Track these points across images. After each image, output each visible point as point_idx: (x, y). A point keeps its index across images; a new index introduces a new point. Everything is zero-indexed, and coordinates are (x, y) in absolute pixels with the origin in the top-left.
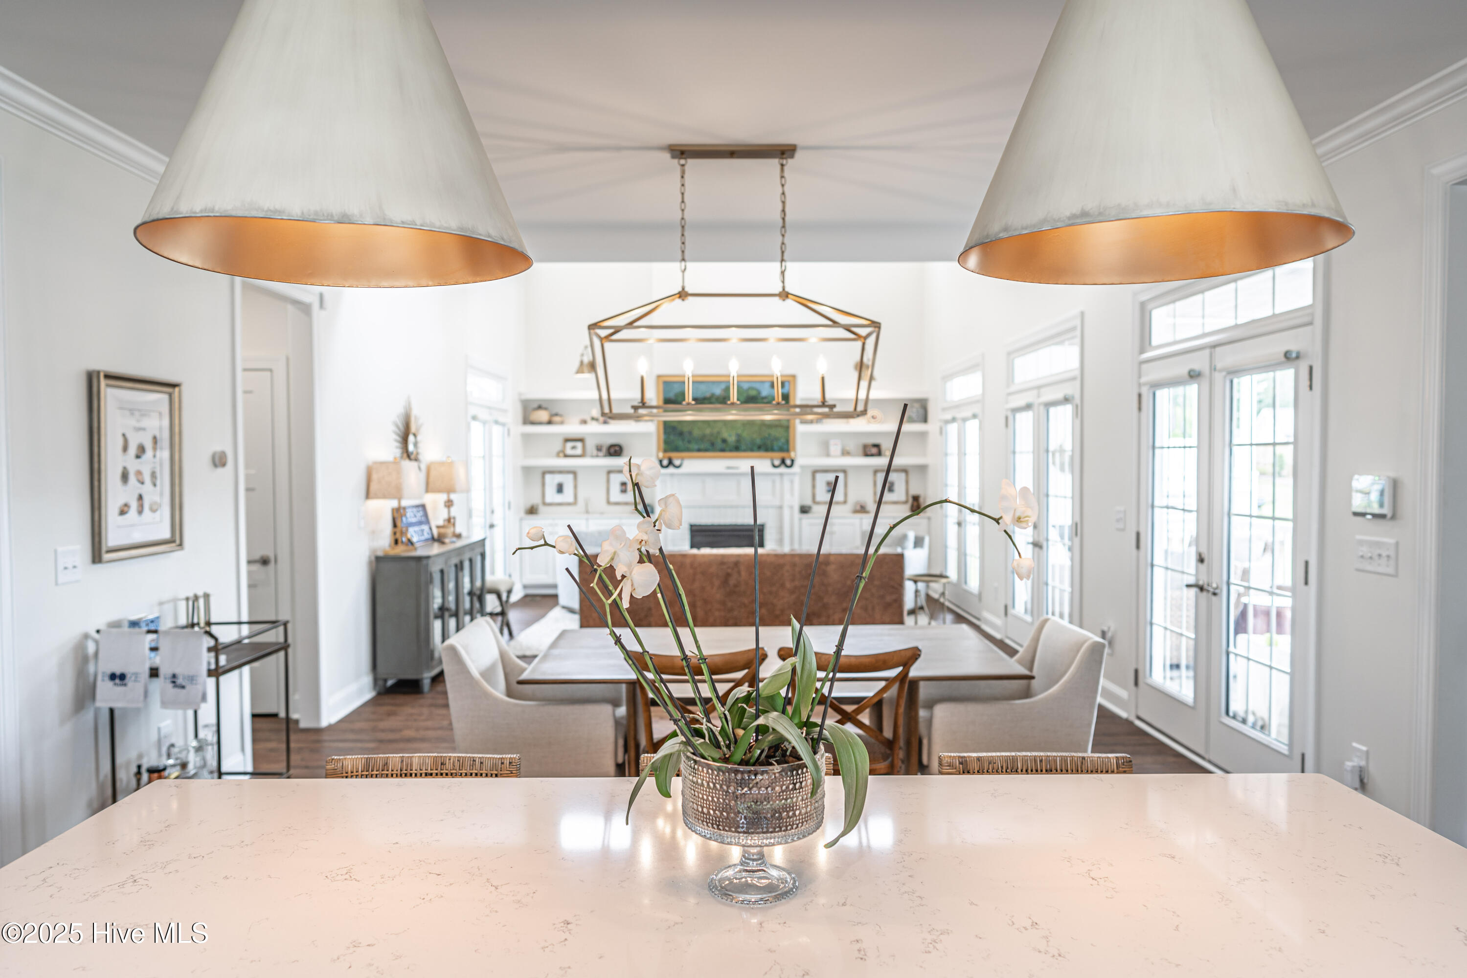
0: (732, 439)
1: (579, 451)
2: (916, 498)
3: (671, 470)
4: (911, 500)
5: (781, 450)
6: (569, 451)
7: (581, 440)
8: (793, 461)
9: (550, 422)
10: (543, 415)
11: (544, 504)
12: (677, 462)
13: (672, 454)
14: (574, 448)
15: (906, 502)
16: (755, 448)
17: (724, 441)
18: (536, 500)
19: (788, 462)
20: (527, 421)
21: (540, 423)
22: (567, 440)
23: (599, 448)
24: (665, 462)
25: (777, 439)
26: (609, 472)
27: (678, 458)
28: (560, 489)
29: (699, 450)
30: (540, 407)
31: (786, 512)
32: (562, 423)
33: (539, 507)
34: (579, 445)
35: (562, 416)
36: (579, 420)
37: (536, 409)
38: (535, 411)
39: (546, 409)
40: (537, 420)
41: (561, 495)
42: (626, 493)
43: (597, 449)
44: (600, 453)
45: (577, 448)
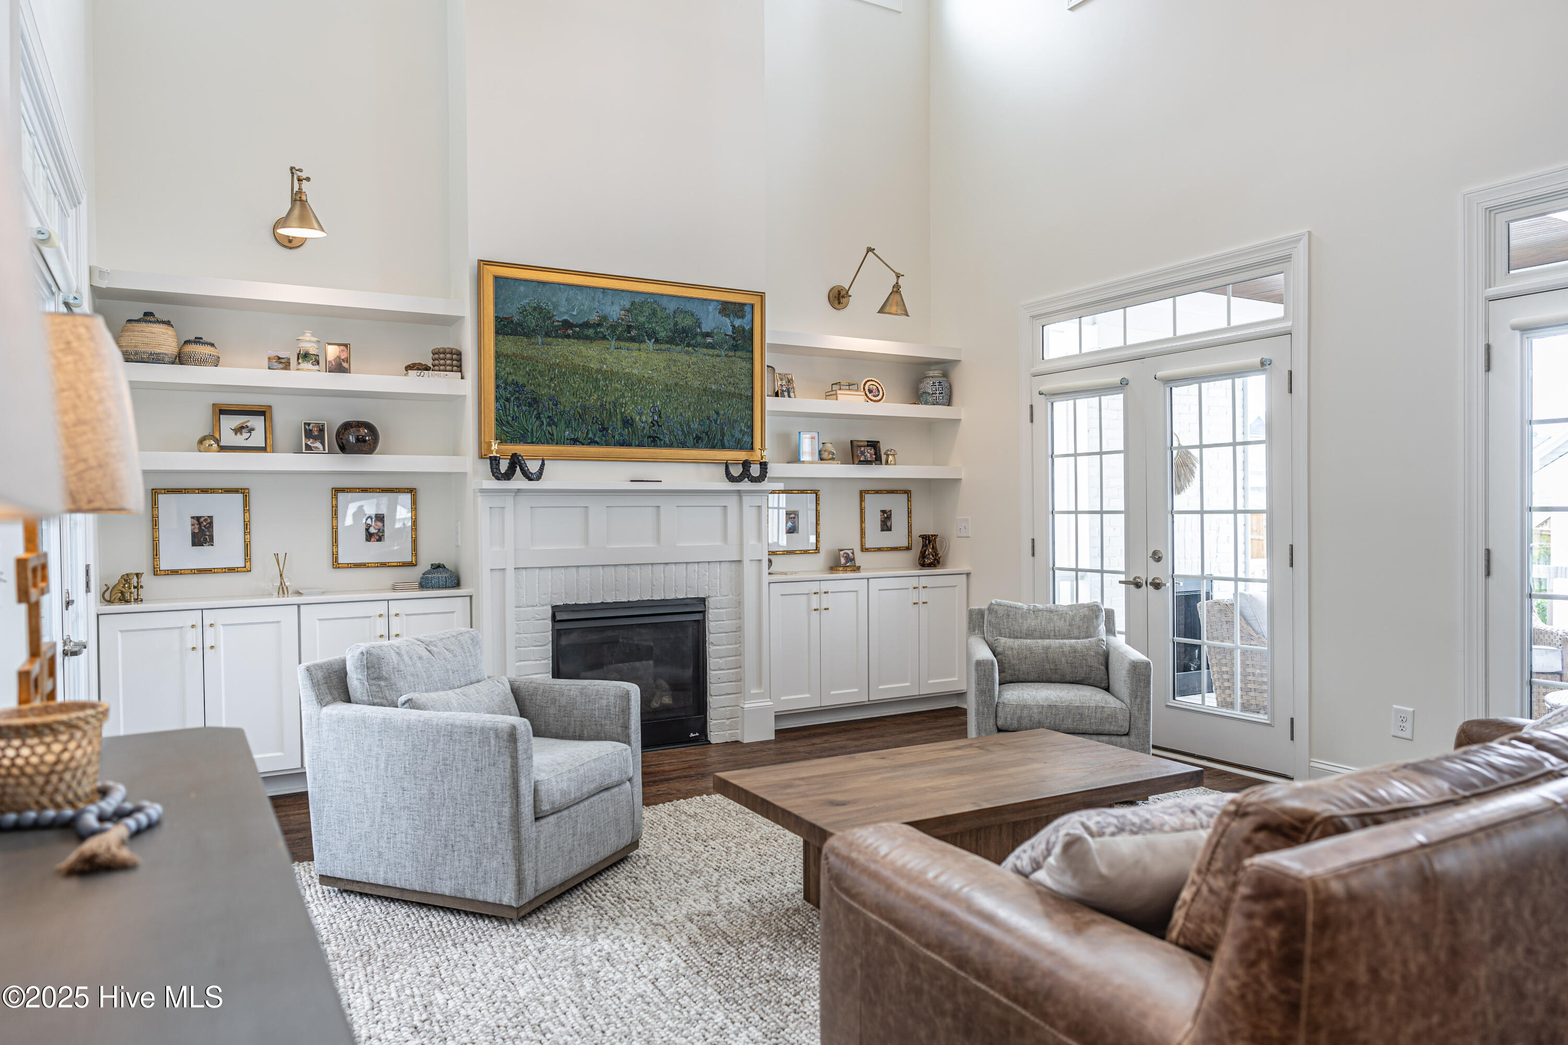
0: (643, 420)
1: (257, 439)
2: (928, 540)
3: (518, 482)
4: (918, 545)
5: (739, 445)
6: (228, 438)
7: (262, 412)
8: (764, 466)
9: (180, 359)
10: (161, 339)
11: (156, 572)
12: (533, 467)
13: (520, 449)
14: (239, 430)
15: (908, 548)
16: (690, 441)
17: (628, 422)
19: (755, 470)
21: (155, 359)
22: (222, 411)
23: (313, 431)
24: (504, 466)
25: (732, 423)
26: (337, 491)
27: (534, 458)
29: (575, 441)
30: (148, 317)
31: (749, 569)
32: (216, 362)
33: (144, 580)
34: (257, 423)
35: (212, 345)
36: (269, 359)
37: (138, 321)
38: (135, 324)
39: (168, 323)
40: (149, 350)
41: (206, 548)
42: (380, 540)
43: (309, 434)
44: (318, 445)
45: (251, 430)
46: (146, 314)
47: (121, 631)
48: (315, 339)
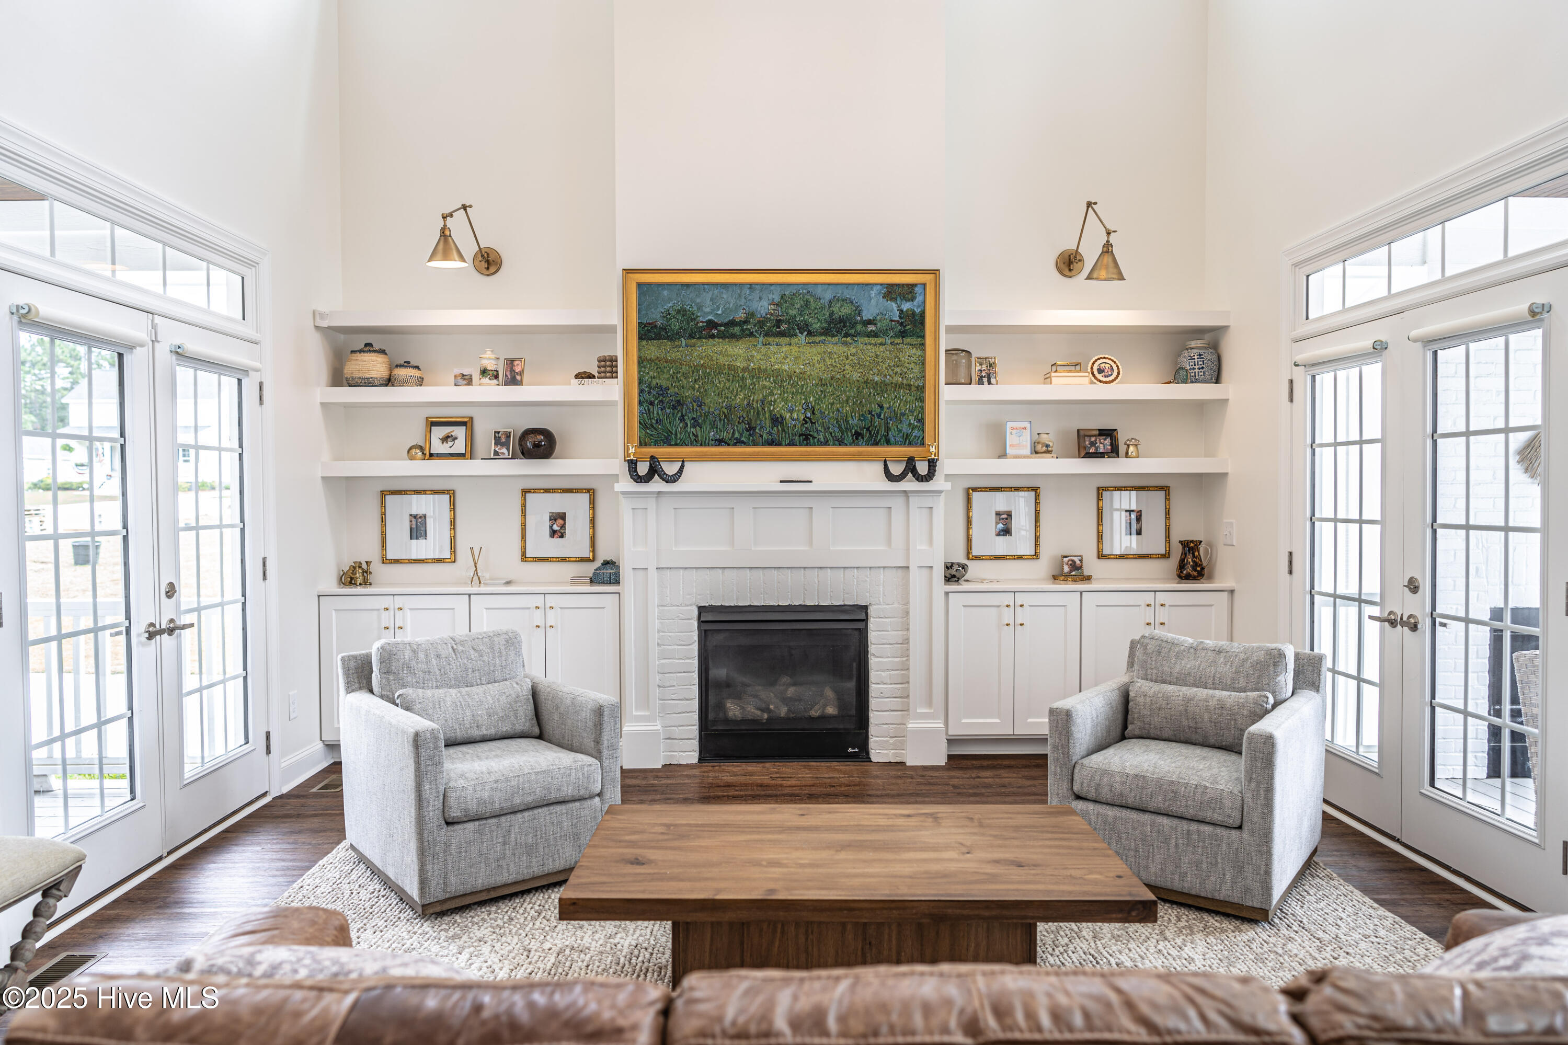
0: (794, 417)
1: (459, 446)
2: (1190, 547)
3: (657, 485)
4: (1177, 551)
5: (907, 440)
6: (438, 447)
7: (466, 423)
8: (932, 464)
9: (389, 382)
10: (376, 366)
11: (385, 560)
12: (670, 469)
13: (658, 451)
14: (445, 439)
15: (1166, 556)
16: (849, 438)
17: (777, 421)
18: (368, 551)
19: (922, 468)
20: (338, 378)
21: (367, 383)
22: (433, 424)
23: (500, 439)
24: (643, 469)
25: (899, 417)
26: (525, 492)
27: (671, 460)
28: (418, 528)
29: (720, 442)
30: (368, 347)
31: (917, 578)
32: (420, 382)
33: (372, 568)
34: (460, 432)
35: (417, 367)
36: (455, 376)
37: (361, 351)
38: (359, 354)
39: (383, 352)
40: (361, 375)
41: (421, 542)
42: (562, 536)
43: (498, 441)
44: (504, 450)
45: (455, 439)
46: (367, 345)
47: (335, 610)
48: (493, 356)
